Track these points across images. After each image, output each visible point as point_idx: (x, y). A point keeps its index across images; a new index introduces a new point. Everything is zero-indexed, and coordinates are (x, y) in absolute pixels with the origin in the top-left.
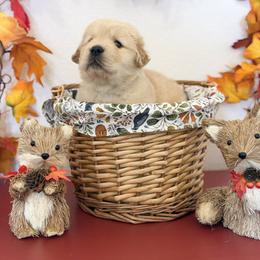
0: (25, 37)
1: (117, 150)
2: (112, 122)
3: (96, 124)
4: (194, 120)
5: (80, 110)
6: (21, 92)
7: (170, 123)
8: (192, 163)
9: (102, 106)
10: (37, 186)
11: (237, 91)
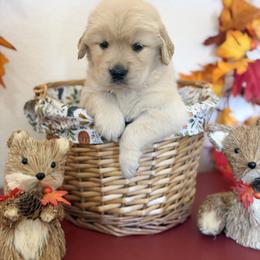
3: (79, 131)
5: (62, 115)
9: (84, 113)
10: (33, 212)
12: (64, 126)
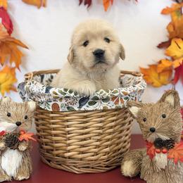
1: (67, 121)
2: (64, 102)
3: (53, 103)
4: (122, 102)
5: (42, 92)
6: (5, 75)
7: (105, 104)
8: (121, 131)
9: (57, 91)
11: (159, 79)
12: (43, 99)
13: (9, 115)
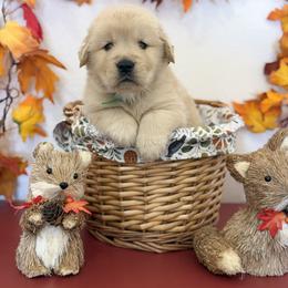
0: (37, 49)
6: (29, 108)
7: (204, 149)
13: (49, 171)
